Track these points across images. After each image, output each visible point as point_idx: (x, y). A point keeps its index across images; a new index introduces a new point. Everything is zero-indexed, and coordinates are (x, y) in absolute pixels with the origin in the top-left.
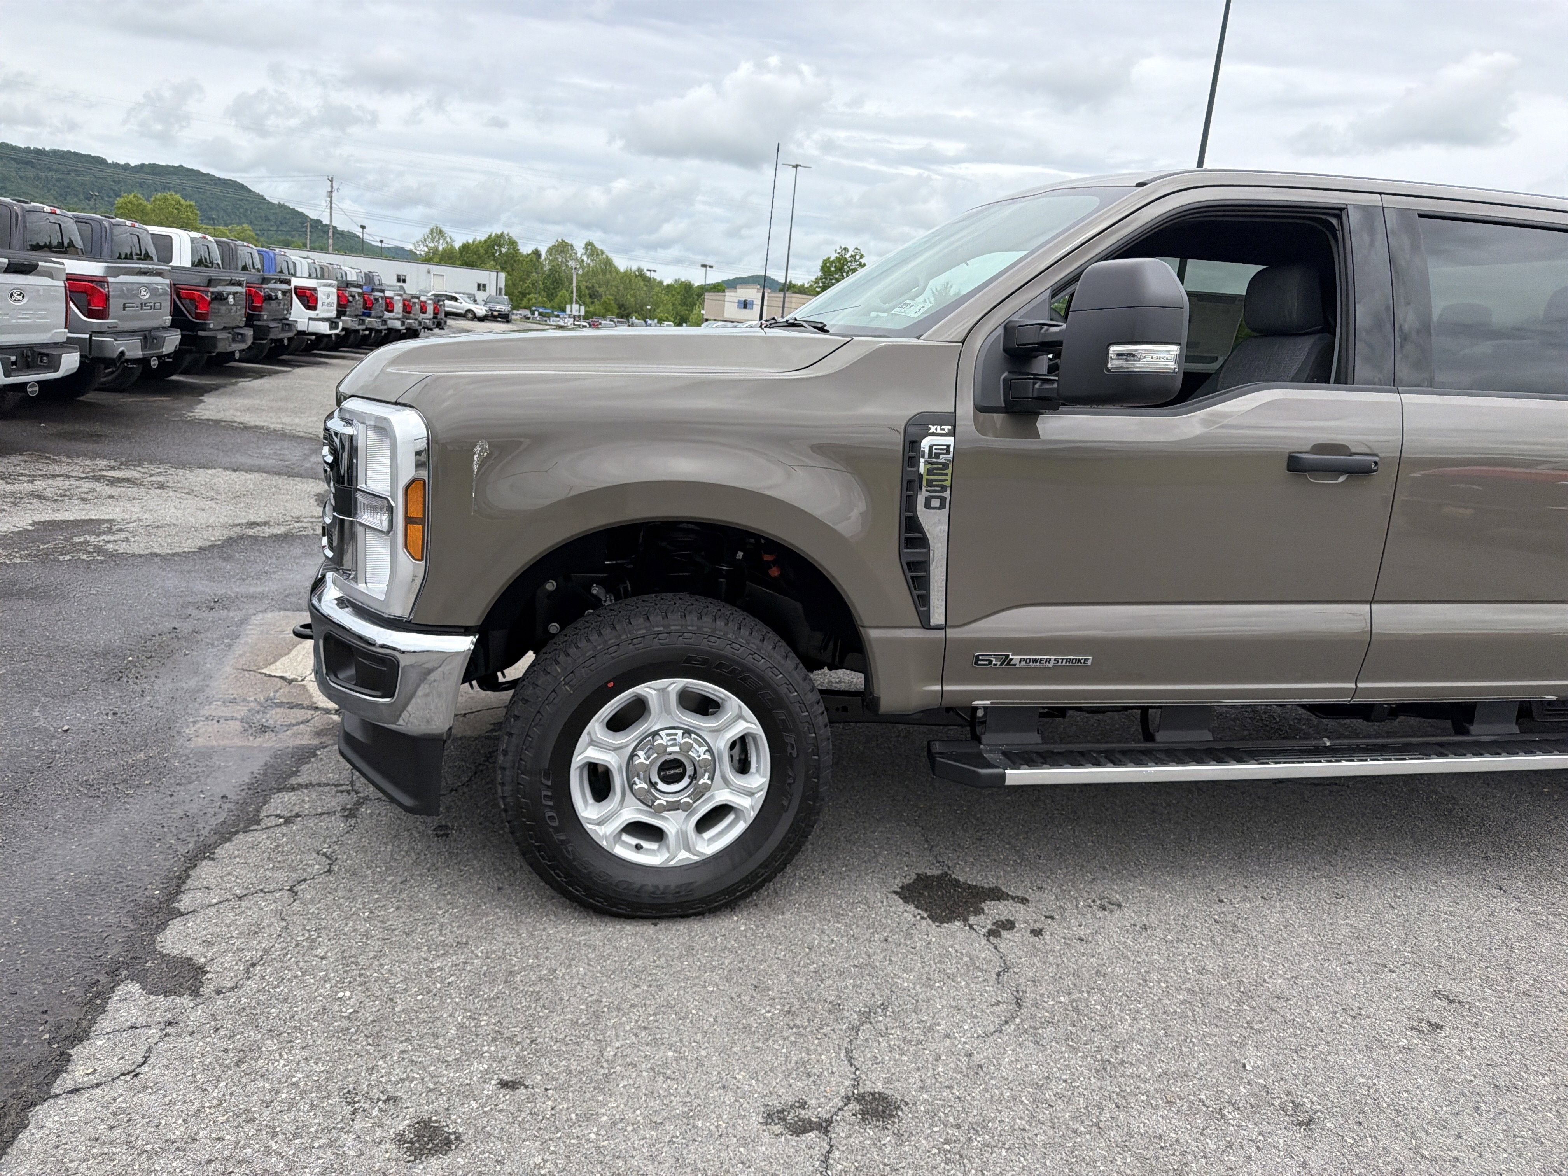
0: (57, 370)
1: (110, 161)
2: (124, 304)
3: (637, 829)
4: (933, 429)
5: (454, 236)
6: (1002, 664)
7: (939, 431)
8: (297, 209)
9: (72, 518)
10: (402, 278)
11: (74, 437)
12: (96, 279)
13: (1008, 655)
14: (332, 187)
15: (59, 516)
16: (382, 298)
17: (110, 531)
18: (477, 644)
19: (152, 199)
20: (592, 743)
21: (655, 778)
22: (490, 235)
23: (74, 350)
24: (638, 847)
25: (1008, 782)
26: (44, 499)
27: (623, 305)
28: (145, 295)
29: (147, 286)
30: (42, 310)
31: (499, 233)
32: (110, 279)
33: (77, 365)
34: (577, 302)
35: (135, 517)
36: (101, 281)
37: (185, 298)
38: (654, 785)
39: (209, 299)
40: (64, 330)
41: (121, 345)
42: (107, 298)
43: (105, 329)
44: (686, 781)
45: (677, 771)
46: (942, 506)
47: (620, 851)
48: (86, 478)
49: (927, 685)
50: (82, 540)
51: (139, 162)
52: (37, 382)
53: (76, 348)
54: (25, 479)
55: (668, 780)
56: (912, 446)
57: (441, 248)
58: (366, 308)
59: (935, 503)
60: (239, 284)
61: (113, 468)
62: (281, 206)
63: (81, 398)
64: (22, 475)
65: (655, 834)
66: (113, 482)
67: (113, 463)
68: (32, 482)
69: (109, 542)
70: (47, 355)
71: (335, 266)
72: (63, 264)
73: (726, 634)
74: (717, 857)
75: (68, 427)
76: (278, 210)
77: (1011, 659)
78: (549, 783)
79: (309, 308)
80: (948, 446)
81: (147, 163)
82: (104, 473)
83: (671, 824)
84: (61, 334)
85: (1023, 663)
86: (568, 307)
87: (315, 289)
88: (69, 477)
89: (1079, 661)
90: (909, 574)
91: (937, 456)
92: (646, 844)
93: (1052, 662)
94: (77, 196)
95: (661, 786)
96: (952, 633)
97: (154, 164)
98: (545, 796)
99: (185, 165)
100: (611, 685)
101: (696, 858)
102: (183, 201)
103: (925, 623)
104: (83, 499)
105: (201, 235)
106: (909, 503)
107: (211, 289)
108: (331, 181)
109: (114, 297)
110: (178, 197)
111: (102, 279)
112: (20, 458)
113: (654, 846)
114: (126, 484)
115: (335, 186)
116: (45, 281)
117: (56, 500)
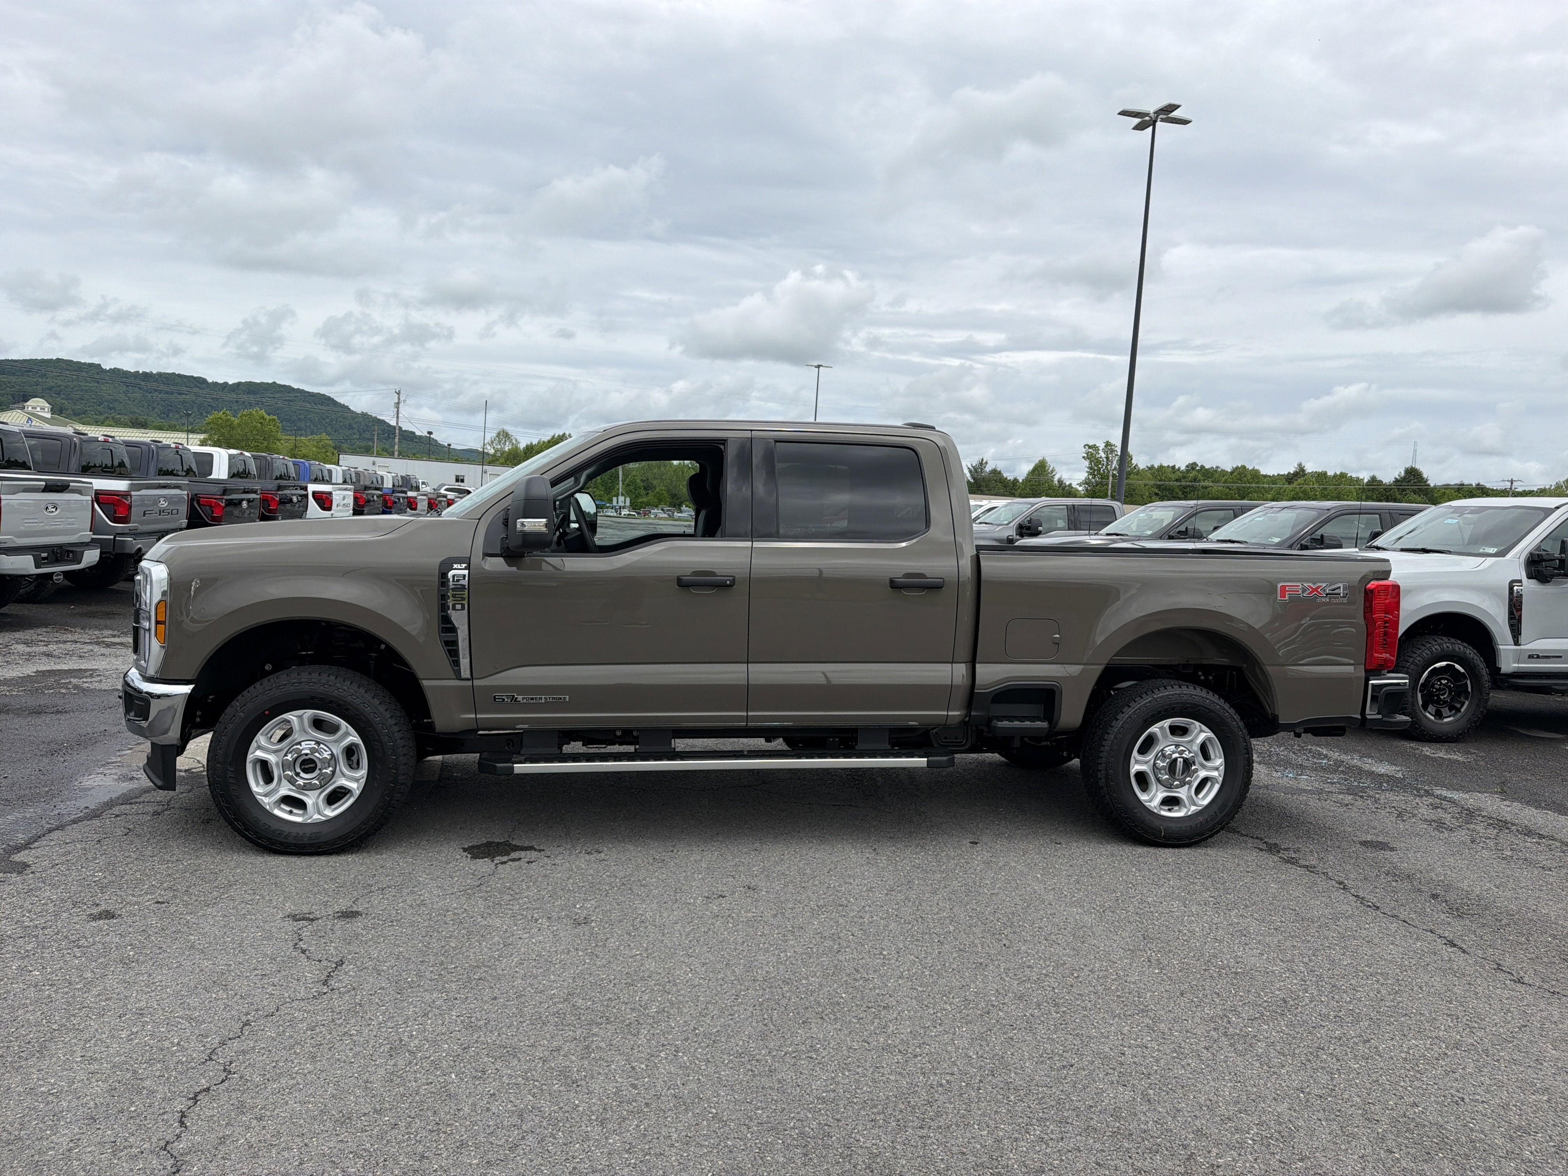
0: (79, 563)
1: (210, 380)
2: (144, 512)
3: (287, 800)
4: (455, 566)
5: (519, 438)
6: (511, 701)
7: (459, 567)
8: (378, 417)
9: (66, 668)
10: (460, 478)
11: (92, 615)
12: (123, 493)
13: (514, 696)
14: (399, 399)
15: (58, 667)
16: (404, 498)
17: (91, 676)
18: (193, 690)
19: (240, 415)
20: (259, 747)
21: (298, 770)
22: (554, 436)
23: (96, 548)
24: (291, 812)
25: (516, 771)
26: (52, 656)
27: (676, 495)
28: (163, 504)
29: (165, 497)
30: (71, 518)
31: (561, 434)
32: (133, 493)
33: (98, 559)
34: (622, 495)
35: (114, 667)
36: (126, 495)
37: (204, 505)
38: (298, 774)
39: (223, 505)
40: (89, 533)
41: (139, 543)
42: (130, 507)
43: (127, 531)
44: (317, 772)
45: (311, 766)
46: (463, 608)
47: (277, 812)
48: (90, 643)
49: (463, 714)
50: (68, 681)
51: (236, 381)
52: (62, 572)
53: (97, 546)
54: (43, 643)
55: (306, 771)
56: (444, 575)
57: (507, 449)
58: (387, 508)
59: (458, 607)
60: (255, 492)
61: (114, 636)
62: (364, 415)
63: (114, 587)
64: (41, 641)
65: (300, 804)
66: (108, 645)
67: (116, 633)
68: (47, 646)
69: (86, 682)
70: (72, 552)
71: (370, 472)
72: (91, 483)
73: (335, 684)
74: (336, 817)
75: (92, 608)
76: (361, 419)
77: (516, 698)
78: (232, 769)
79: (324, 509)
80: (464, 576)
81: (243, 381)
82: (106, 639)
83: (310, 799)
84: (87, 535)
85: (525, 700)
86: (615, 499)
87: (330, 493)
88: (76, 642)
89: (561, 698)
90: (446, 648)
91: (458, 581)
92: (295, 811)
93: (543, 699)
94: (178, 412)
95: (303, 775)
96: (477, 683)
97: (250, 382)
98: (230, 777)
99: (278, 382)
100: (267, 712)
101: (324, 818)
102: (267, 417)
103: (459, 677)
104: (80, 656)
105: (239, 452)
106: (444, 607)
107: (225, 497)
108: (399, 394)
109: (136, 506)
110: (263, 412)
111: (127, 493)
112: (45, 630)
113: (301, 812)
114: (119, 647)
115: (402, 399)
116: (77, 497)
117: (60, 657)
